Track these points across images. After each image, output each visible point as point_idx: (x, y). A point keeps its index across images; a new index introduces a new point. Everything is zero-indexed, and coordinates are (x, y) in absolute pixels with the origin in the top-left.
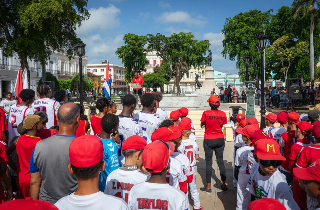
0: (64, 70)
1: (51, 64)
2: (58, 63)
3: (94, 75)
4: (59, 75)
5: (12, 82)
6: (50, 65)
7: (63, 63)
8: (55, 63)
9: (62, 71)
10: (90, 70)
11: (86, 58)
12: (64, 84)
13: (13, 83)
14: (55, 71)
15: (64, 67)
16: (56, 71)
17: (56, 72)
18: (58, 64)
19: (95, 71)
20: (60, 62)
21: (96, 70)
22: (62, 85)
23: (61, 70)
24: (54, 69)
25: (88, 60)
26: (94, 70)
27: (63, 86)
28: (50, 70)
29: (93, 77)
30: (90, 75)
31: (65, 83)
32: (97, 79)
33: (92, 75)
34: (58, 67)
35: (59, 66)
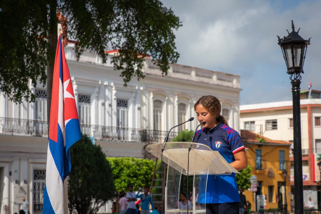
0: (163, 128)
1: (121, 109)
2: (142, 104)
3: (263, 139)
4: (144, 144)
5: (6, 171)
6: (118, 111)
7: (158, 104)
8: (135, 104)
9: (156, 132)
10: (253, 122)
11: (235, 81)
12: (146, 174)
13: (10, 174)
14: (134, 131)
15: (163, 115)
16: (137, 133)
17: (138, 135)
18: (144, 109)
19: (270, 126)
20: (149, 99)
21: (274, 124)
22: (141, 177)
23: (152, 128)
24: (130, 126)
25: (241, 90)
26: (268, 122)
27: (143, 182)
28: (118, 129)
29: (260, 146)
30: (250, 141)
31: (151, 169)
32: (276, 153)
33: (257, 141)
34: (144, 118)
35: (145, 115)
